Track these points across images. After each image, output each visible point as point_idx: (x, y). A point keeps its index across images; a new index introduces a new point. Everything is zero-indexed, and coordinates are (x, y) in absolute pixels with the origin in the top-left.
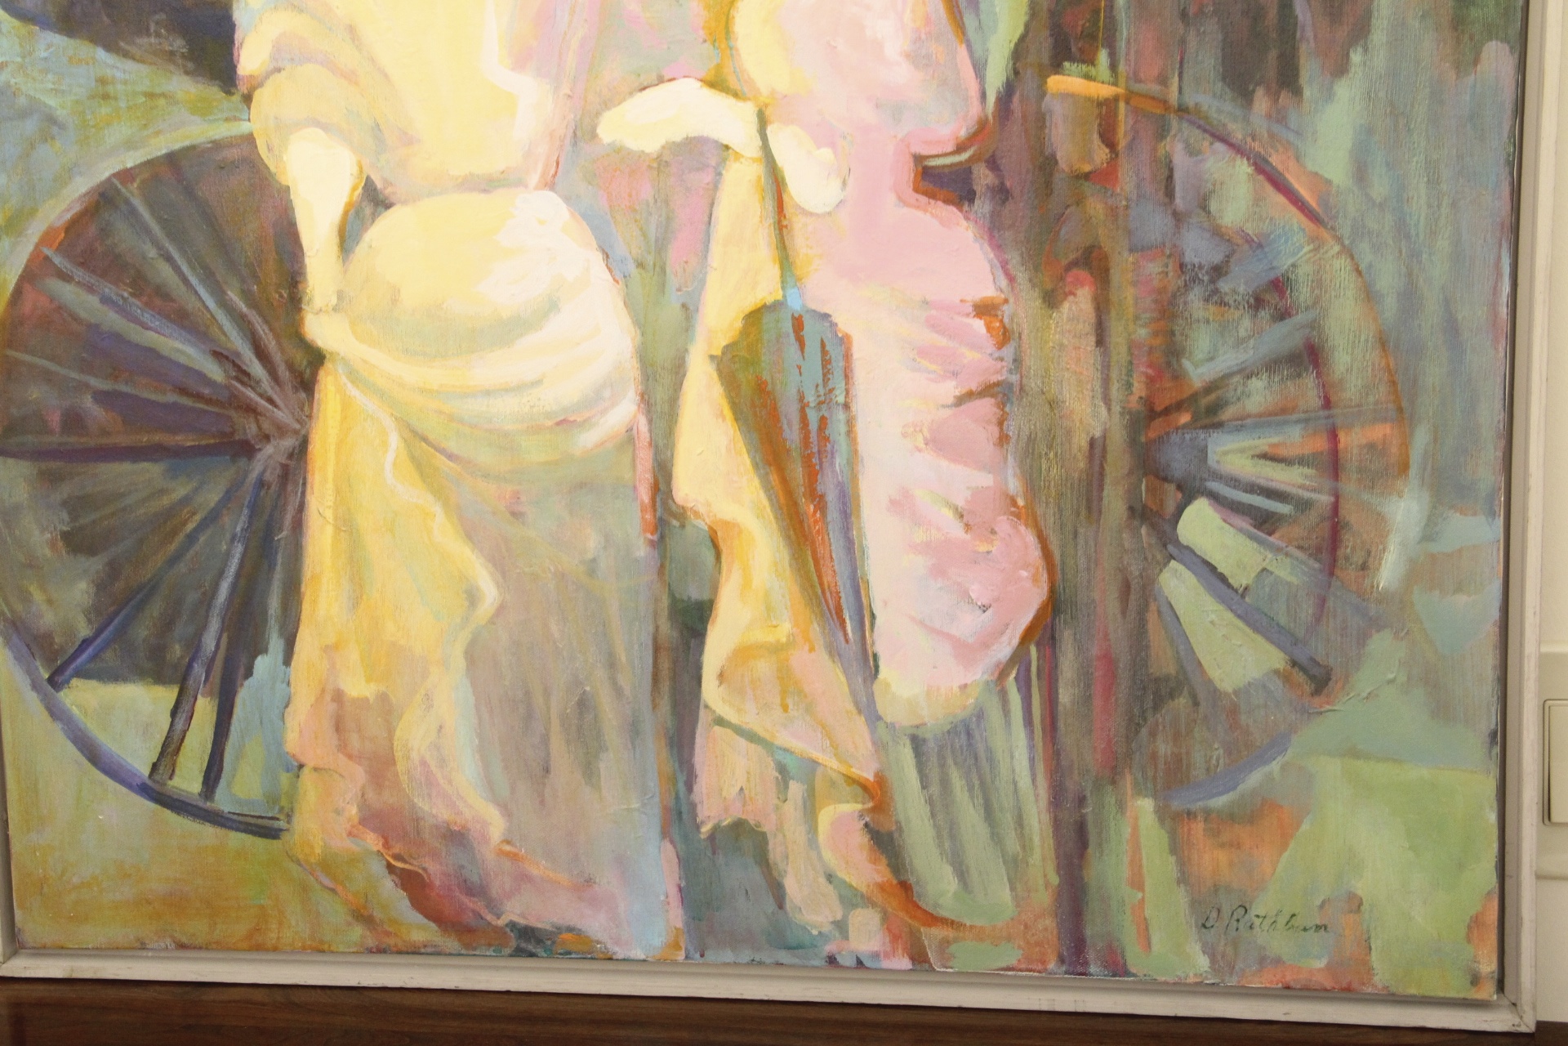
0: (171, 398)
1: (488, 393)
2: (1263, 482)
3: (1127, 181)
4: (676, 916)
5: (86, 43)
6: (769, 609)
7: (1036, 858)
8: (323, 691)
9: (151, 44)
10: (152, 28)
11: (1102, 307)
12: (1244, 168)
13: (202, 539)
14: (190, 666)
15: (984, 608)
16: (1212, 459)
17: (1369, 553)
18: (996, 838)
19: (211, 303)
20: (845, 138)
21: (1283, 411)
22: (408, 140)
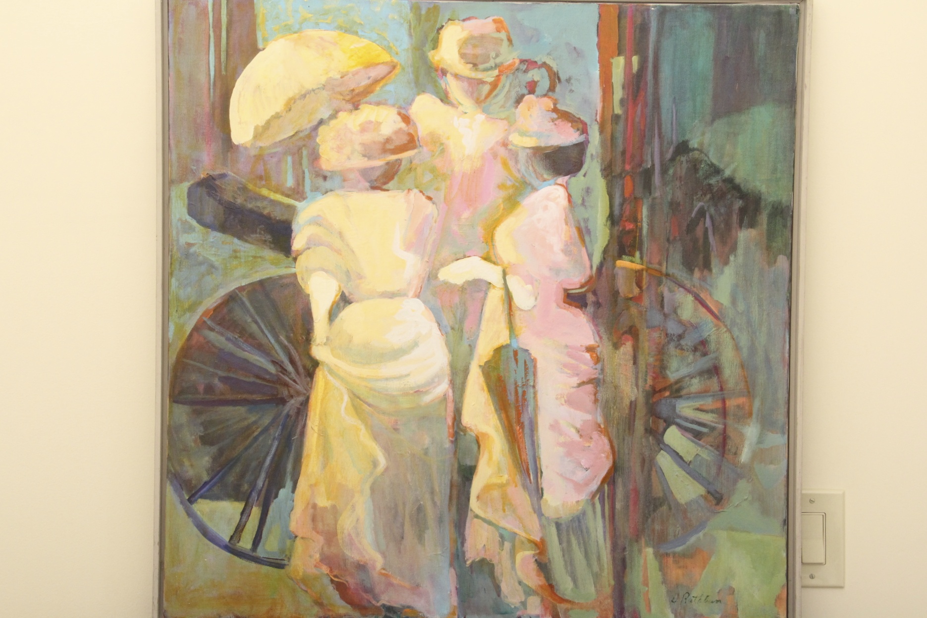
0: (252, 379)
1: (387, 379)
2: (697, 419)
3: (646, 301)
4: (455, 601)
5: (230, 236)
6: (499, 469)
7: (605, 573)
8: (308, 504)
9: (257, 237)
10: (258, 230)
11: (636, 349)
12: (690, 298)
13: (261, 439)
14: (251, 493)
15: (587, 469)
16: (678, 410)
17: (737, 448)
18: (589, 565)
19: (273, 341)
20: (537, 281)
21: (706, 391)
22: (360, 277)
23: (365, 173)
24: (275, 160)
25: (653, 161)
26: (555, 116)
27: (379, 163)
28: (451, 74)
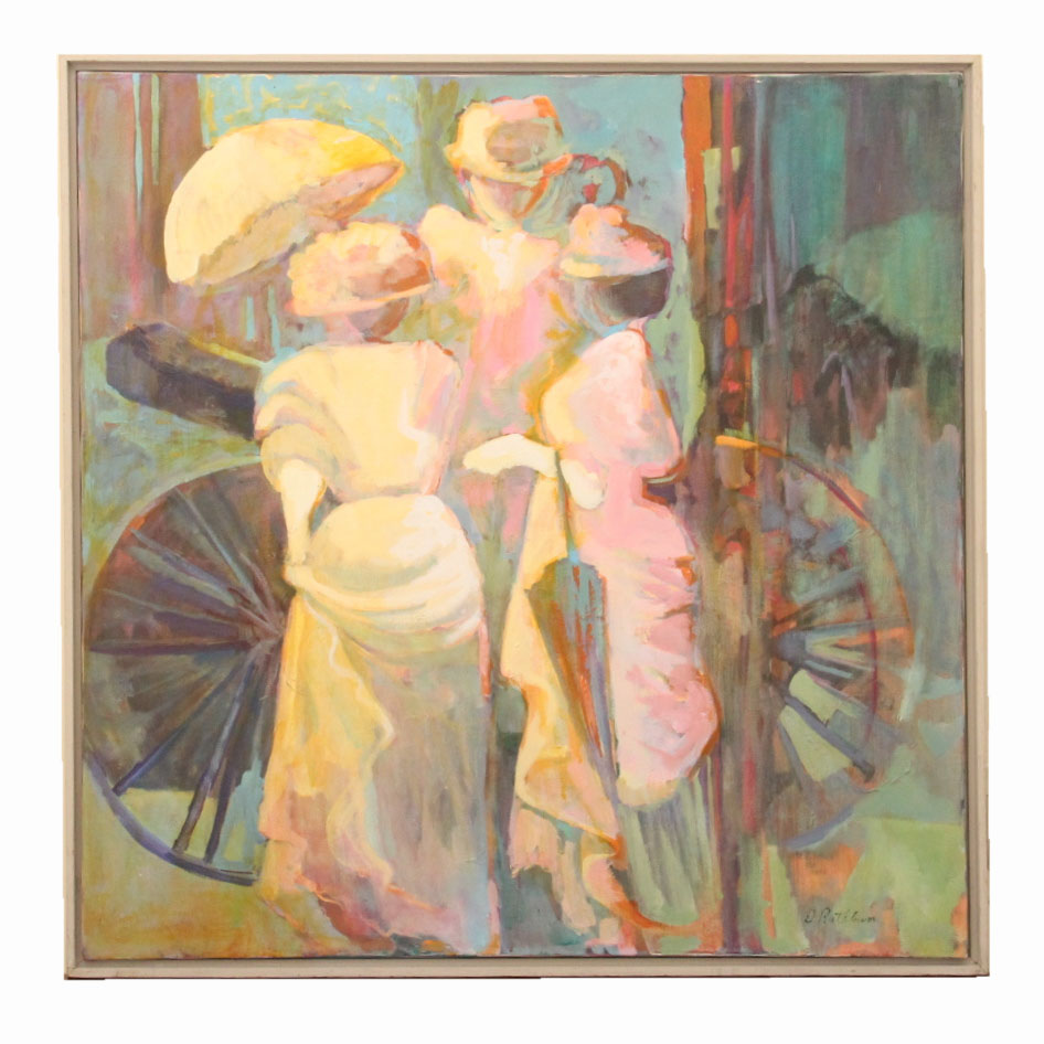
0: (202, 616)
1: (393, 612)
2: (835, 660)
3: (759, 494)
4: (496, 927)
5: (167, 412)
6: (556, 738)
7: (711, 881)
8: (284, 792)
9: (205, 413)
10: (207, 404)
11: (747, 562)
12: (822, 487)
13: (215, 701)
14: (202, 780)
15: (681, 735)
16: (809, 647)
17: (894, 701)
18: (687, 872)
19: (230, 560)
20: (604, 467)
21: (846, 620)
22: (353, 466)
23: (356, 318)
24: (229, 303)
25: (764, 294)
26: (624, 233)
27: (377, 304)
28: (477, 178)
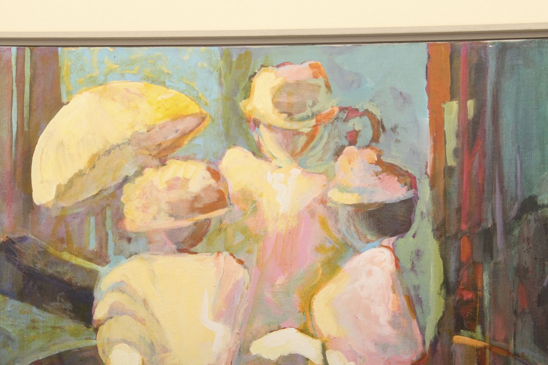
5: (29, 304)
9: (56, 305)
10: (58, 298)
20: (361, 358)
22: (165, 350)
23: (171, 234)
24: (78, 220)
25: (494, 220)
26: (379, 169)
27: (186, 223)
28: (265, 125)
